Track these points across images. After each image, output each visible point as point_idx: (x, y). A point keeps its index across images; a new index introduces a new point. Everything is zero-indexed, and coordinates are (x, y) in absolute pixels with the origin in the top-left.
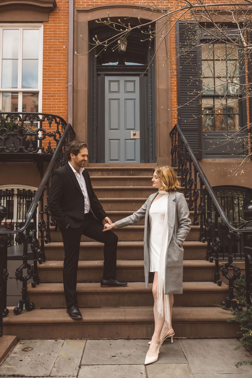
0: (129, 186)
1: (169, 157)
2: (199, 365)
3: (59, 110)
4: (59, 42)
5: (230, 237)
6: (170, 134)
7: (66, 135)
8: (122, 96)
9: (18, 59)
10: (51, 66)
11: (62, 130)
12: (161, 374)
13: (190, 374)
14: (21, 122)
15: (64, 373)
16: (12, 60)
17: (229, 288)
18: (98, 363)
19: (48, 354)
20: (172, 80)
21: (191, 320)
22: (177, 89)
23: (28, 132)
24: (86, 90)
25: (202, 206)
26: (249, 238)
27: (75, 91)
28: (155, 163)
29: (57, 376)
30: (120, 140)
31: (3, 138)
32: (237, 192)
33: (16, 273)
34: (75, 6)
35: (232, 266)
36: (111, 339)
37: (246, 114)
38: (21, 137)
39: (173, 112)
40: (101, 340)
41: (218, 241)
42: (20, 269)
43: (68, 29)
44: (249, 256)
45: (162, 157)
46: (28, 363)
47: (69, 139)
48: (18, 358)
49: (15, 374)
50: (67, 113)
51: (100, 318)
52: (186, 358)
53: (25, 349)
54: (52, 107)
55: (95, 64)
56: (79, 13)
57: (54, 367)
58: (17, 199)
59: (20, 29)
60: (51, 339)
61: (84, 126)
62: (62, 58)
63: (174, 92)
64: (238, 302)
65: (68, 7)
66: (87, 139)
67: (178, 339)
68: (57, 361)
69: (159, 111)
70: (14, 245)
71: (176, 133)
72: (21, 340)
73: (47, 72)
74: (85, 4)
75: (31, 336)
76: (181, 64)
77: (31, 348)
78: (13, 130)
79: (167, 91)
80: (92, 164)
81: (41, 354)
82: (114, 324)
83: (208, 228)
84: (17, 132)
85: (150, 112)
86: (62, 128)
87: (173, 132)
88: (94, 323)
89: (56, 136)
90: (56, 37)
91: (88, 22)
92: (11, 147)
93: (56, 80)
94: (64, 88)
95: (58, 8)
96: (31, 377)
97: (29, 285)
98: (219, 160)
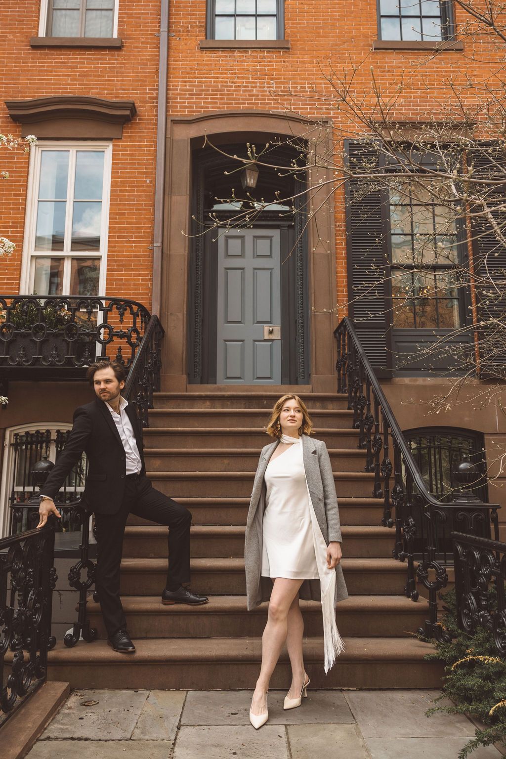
1: (334, 374)
2: (374, 727)
3: (136, 289)
4: (138, 173)
5: (430, 516)
6: (335, 333)
7: (150, 335)
8: (249, 263)
9: (66, 201)
10: (124, 214)
11: (142, 325)
12: (312, 738)
13: (358, 738)
14: (70, 313)
15: (154, 736)
16: (54, 202)
17: (430, 604)
18: (209, 723)
19: (124, 710)
20: (338, 239)
21: (366, 658)
22: (347, 254)
23: (83, 331)
24: (185, 254)
25: (387, 463)
26: (460, 517)
27: (165, 255)
28: (309, 384)
29: (143, 740)
30: (245, 342)
31: (38, 340)
32: (456, 439)
33: (69, 575)
34: (168, 113)
35: (434, 567)
36: (229, 690)
37: (471, 299)
38: (69, 338)
39: (341, 295)
40: (211, 691)
41: (412, 523)
42: (76, 569)
43: (155, 151)
44: (460, 547)
45: (322, 374)
46: (93, 721)
47: (154, 343)
48: (76, 716)
49: (74, 736)
50: (151, 295)
51: (211, 654)
52: (354, 717)
53: (85, 703)
54: (124, 284)
55: (201, 208)
56: (175, 124)
57: (136, 727)
58: (55, 450)
59: (71, 150)
60: (128, 689)
61: (181, 317)
62: (143, 200)
63: (341, 259)
64: (444, 628)
65: (157, 114)
66: (185, 342)
67: (343, 690)
68: (140, 720)
69: (314, 292)
71: (345, 332)
72: (77, 689)
73: (117, 223)
74: (186, 110)
75: (94, 684)
76: (353, 214)
77: (95, 701)
78: (55, 327)
79: (329, 257)
80: (194, 386)
81: (114, 710)
82: (234, 664)
83: (397, 502)
84: (63, 330)
85: (300, 292)
86: (142, 322)
87: (340, 331)
88: (201, 661)
89: (132, 337)
90: (135, 164)
91: (191, 139)
92: (51, 356)
93: (132, 237)
94: (146, 251)
95: (139, 115)
96: (100, 740)
97: (90, 598)
98: (424, 380)
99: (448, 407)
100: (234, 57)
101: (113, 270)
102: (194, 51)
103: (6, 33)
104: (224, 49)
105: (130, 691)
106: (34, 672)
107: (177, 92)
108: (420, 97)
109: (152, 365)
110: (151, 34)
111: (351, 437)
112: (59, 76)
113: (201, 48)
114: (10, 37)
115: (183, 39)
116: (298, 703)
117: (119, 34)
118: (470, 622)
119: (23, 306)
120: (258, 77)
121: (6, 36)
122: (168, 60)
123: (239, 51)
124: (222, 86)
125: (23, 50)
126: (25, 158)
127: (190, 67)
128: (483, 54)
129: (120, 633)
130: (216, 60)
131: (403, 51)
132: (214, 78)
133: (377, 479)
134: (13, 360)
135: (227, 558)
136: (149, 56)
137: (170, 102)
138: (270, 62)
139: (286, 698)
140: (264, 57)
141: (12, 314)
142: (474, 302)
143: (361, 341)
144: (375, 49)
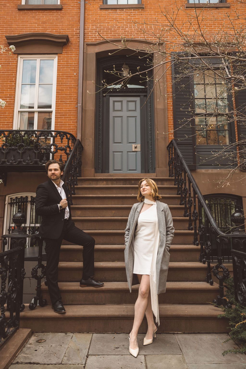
0: (131, 194)
1: (167, 168)
2: (192, 356)
3: (69, 127)
4: (70, 70)
5: (219, 241)
6: (167, 147)
7: (76, 149)
8: (125, 114)
9: (35, 84)
10: (63, 90)
11: (72, 144)
12: (159, 363)
13: (184, 364)
14: (36, 139)
15: (74, 362)
16: (29, 85)
17: (220, 287)
18: (104, 353)
19: (59, 345)
20: (169, 101)
21: (186, 316)
22: (173, 108)
23: (43, 147)
24: (93, 109)
25: (195, 213)
26: (236, 242)
27: (83, 110)
28: (154, 173)
29: (68, 364)
30: (123, 152)
31: (21, 152)
32: (229, 200)
33: (32, 272)
34: (84, 41)
35: (221, 268)
36: (115, 333)
37: (235, 130)
38: (36, 151)
39: (170, 129)
40: (105, 334)
41: (209, 244)
42: (35, 269)
43: (79, 59)
44: (236, 258)
45: (161, 168)
46: (42, 352)
47: (78, 153)
48: (33, 349)
49: (31, 362)
50: (77, 130)
51: (105, 313)
52: (181, 350)
53: (39, 340)
54: (63, 125)
55: (101, 87)
56: (88, 46)
57: (65, 356)
58: (30, 206)
59: (38, 59)
60: (62, 332)
61: (91, 140)
62: (72, 83)
63: (170, 111)
64: (228, 300)
65: (79, 41)
66: (93, 152)
67: (175, 333)
68: (67, 351)
69: (157, 127)
70: (27, 248)
71: (173, 147)
72: (35, 332)
73: (60, 95)
74: (94, 39)
75: (44, 330)
76: (176, 87)
77: (44, 340)
78: (29, 145)
79: (164, 110)
80: (98, 174)
81: (53, 345)
82: (117, 319)
83: (201, 233)
84: (33, 147)
85: (150, 128)
86: (72, 143)
87: (170, 146)
88: (100, 318)
89: (67, 150)
90: (68, 66)
91: (96, 53)
92: (27, 160)
93: (67, 101)
94: (74, 108)
95: (70, 42)
96: (45, 364)
97: (43, 283)
98: (212, 171)
99: (228, 184)
100: (117, 13)
101: (58, 118)
102: (97, 10)
103: (6, 3)
104: (112, 9)
105: (63, 334)
106: (12, 324)
107: (89, 30)
108: (209, 31)
109: (77, 164)
110: (76, 2)
111: (176, 199)
112: (32, 23)
113: (101, 9)
114: (8, 5)
115: (92, 4)
116: (151, 342)
117: (60, 2)
118: (242, 298)
119: (13, 135)
120: (129, 22)
121: (6, 5)
122: (84, 15)
123: (119, 10)
124: (111, 27)
125: (14, 11)
126: (15, 64)
127: (95, 18)
128: (239, 9)
129: (58, 303)
130: (108, 14)
131: (200, 8)
132: (107, 23)
133: (190, 220)
134: (8, 162)
135: (114, 261)
136: (76, 13)
137: (85, 35)
138: (134, 15)
139: (145, 339)
140: (132, 12)
141: (8, 139)
142: (237, 131)
143: (181, 151)
144: (186, 8)
